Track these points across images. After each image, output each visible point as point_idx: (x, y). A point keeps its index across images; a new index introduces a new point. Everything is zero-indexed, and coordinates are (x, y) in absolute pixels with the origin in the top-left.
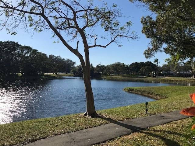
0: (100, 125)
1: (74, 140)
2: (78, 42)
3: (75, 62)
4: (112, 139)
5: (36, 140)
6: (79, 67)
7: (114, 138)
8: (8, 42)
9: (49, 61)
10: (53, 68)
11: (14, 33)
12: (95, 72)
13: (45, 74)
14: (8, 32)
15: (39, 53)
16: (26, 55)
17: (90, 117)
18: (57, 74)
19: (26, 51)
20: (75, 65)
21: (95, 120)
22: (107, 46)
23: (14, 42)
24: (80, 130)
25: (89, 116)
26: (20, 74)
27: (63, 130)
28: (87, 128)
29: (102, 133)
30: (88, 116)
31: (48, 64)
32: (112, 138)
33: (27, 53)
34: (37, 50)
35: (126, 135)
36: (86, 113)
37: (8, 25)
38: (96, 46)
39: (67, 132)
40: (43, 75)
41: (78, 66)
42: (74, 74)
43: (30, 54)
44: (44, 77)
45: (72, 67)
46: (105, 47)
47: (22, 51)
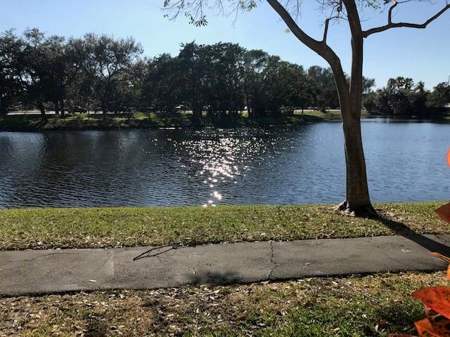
0: (364, 236)
1: (273, 259)
2: (327, 21)
3: (374, 80)
4: (370, 273)
5: (200, 244)
6: (383, 93)
7: (375, 273)
8: (220, 45)
9: (306, 81)
10: (314, 96)
11: (202, 22)
12: (429, 104)
13: (298, 112)
14: (191, 21)
15: (283, 63)
16: (256, 70)
17: (352, 214)
18: (325, 112)
19: (255, 62)
20: (374, 89)
21: (358, 224)
22: (429, 22)
23: (231, 45)
24: (305, 238)
25: (351, 211)
26: (245, 113)
27: (264, 234)
28: (325, 237)
29: (353, 256)
30: (347, 211)
31: (302, 88)
32: (371, 271)
33: (258, 65)
34: (278, 58)
35: (418, 271)
36: (345, 204)
37: (189, 4)
38: (391, 25)
39: (272, 239)
40: (291, 114)
41: (380, 90)
42: (369, 110)
43: (264, 68)
44: (294, 119)
45: (364, 93)
46: (423, 26)
47: (248, 61)
